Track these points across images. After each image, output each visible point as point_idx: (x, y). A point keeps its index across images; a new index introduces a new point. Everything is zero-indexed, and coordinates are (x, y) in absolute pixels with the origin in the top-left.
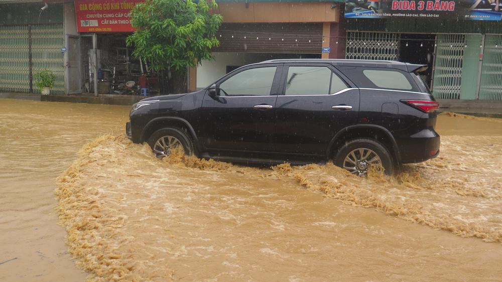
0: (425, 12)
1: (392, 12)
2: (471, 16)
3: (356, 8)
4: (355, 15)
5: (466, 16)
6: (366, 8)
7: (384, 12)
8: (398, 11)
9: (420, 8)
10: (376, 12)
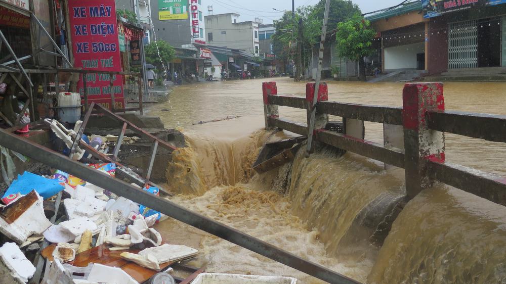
0: (462, 6)
1: (445, 10)
2: (489, 3)
3: (428, 12)
4: (428, 16)
5: (486, 4)
6: (432, 10)
7: (441, 11)
8: (448, 9)
9: (459, 4)
10: (438, 12)
